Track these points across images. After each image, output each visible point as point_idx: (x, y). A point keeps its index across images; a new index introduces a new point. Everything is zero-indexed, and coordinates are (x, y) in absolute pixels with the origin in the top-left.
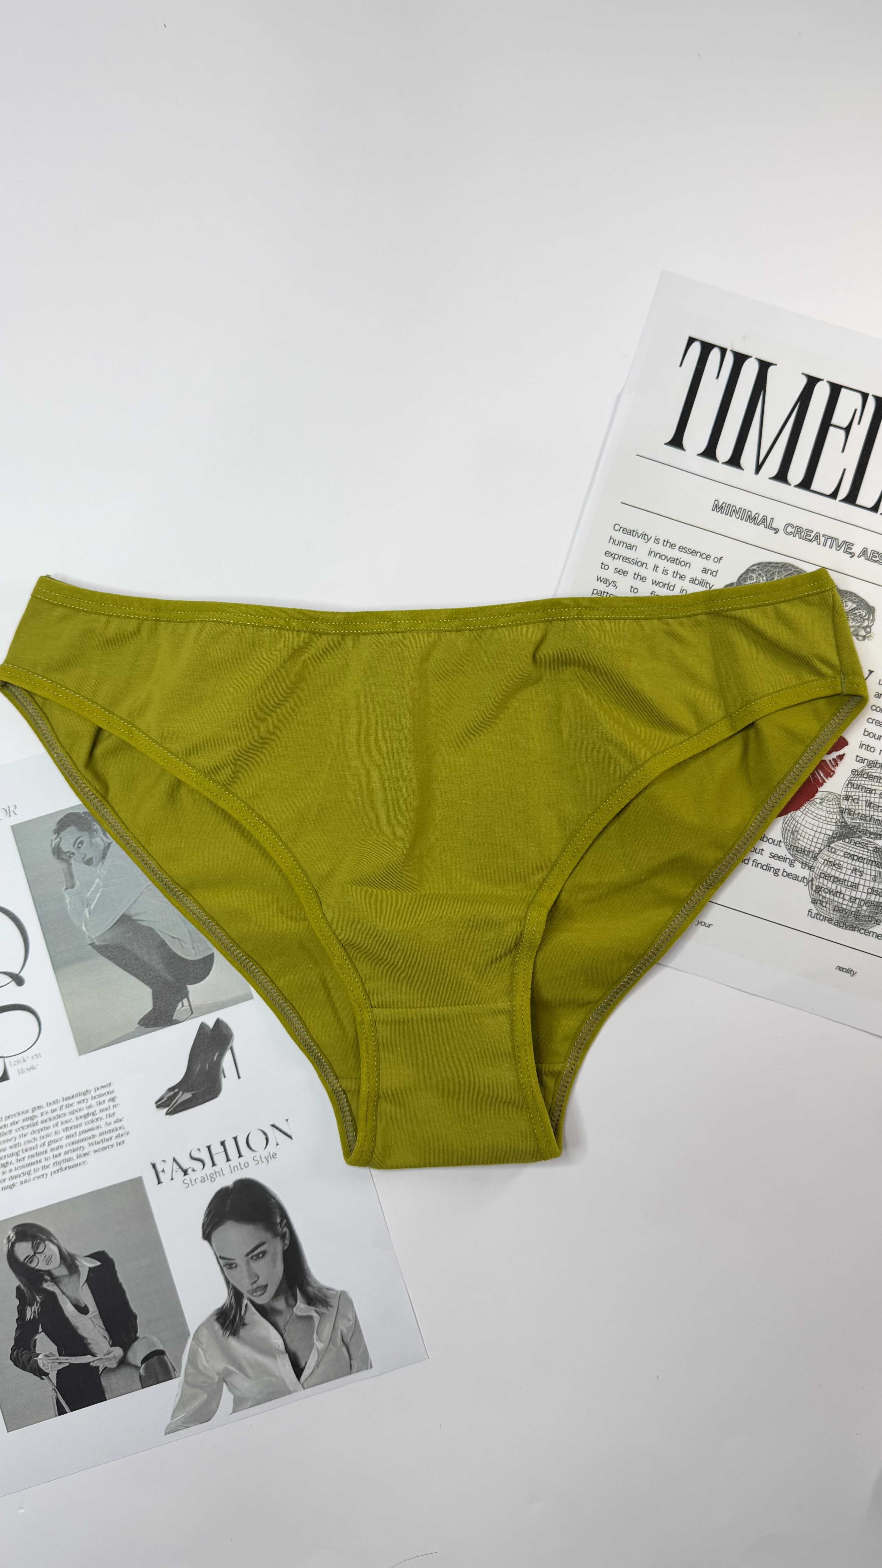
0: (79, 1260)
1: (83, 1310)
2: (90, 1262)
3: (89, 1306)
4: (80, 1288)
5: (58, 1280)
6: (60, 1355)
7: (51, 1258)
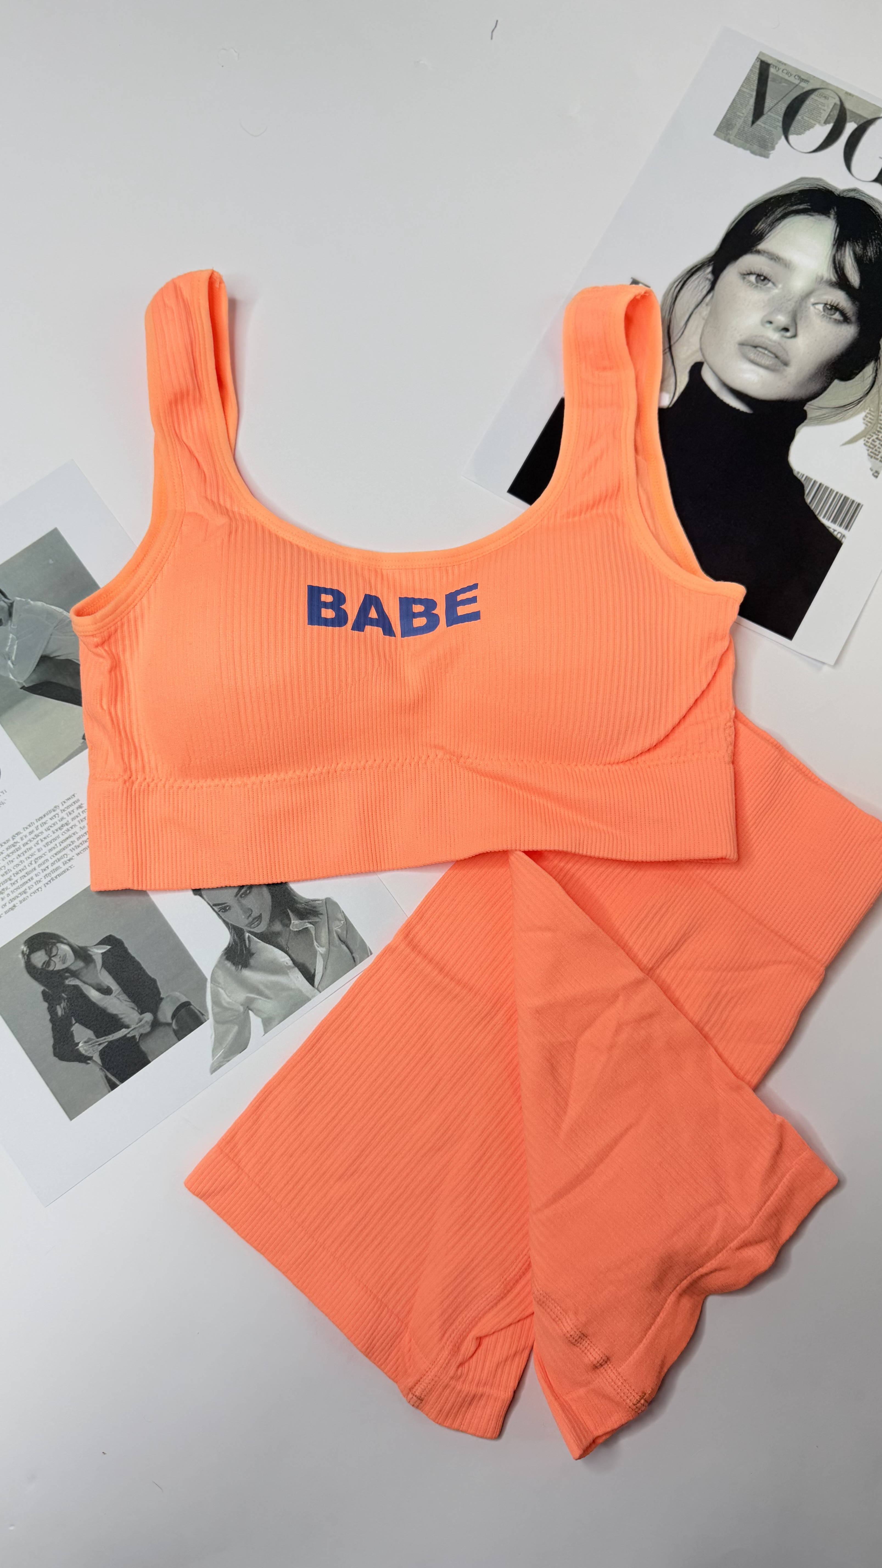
0: (92, 950)
1: (107, 991)
2: (101, 949)
3: (111, 987)
4: (99, 974)
5: (77, 973)
6: (97, 1037)
7: (65, 956)
